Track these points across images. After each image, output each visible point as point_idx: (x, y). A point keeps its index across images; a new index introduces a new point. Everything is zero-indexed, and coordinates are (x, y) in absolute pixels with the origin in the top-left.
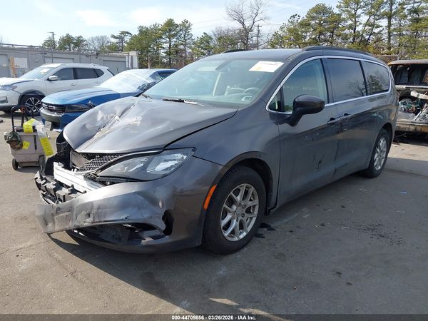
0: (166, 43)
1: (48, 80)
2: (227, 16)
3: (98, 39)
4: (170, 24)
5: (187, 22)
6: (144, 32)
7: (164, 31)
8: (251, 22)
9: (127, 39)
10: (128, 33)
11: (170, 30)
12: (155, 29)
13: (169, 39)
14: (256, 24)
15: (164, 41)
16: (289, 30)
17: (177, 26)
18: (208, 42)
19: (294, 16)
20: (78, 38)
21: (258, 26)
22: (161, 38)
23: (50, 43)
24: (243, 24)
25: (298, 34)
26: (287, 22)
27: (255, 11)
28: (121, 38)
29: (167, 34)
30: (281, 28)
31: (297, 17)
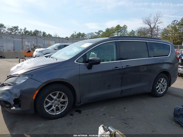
0: (116, 34)
1: (55, 49)
2: (143, 22)
3: (90, 34)
4: (118, 27)
5: (126, 26)
6: (108, 30)
7: (116, 30)
8: (154, 25)
9: (101, 33)
10: (101, 31)
11: (118, 29)
12: (112, 29)
13: (118, 33)
14: (156, 25)
15: (115, 34)
16: (172, 27)
17: (121, 27)
18: (133, 34)
19: (174, 21)
20: (83, 33)
21: (158, 26)
22: (114, 32)
23: (73, 36)
24: (150, 26)
25: (176, 29)
26: (171, 24)
27: (156, 20)
28: (99, 33)
29: (117, 31)
30: (168, 27)
31: (176, 21)
